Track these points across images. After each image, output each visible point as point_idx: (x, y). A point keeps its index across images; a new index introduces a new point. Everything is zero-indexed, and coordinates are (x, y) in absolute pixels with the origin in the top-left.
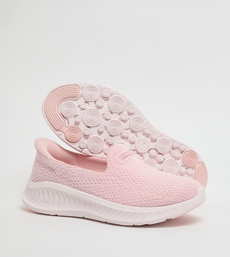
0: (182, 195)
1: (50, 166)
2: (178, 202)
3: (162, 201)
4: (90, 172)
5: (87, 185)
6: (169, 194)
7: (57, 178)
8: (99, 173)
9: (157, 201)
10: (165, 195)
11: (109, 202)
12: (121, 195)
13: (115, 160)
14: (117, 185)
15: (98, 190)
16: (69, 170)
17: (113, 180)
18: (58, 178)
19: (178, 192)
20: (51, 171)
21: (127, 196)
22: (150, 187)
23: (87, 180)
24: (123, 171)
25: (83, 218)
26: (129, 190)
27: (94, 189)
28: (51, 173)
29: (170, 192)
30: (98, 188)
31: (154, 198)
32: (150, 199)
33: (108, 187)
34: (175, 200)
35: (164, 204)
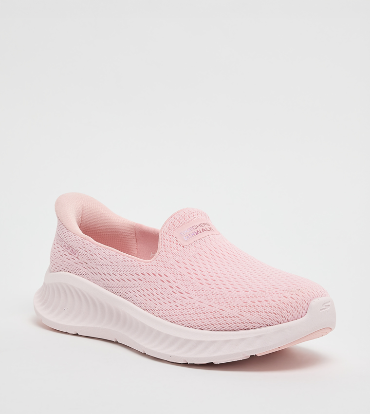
0: (277, 311)
1: (71, 244)
2: (267, 325)
3: (237, 320)
4: (127, 259)
5: (121, 283)
6: (253, 309)
7: (80, 266)
8: (142, 262)
9: (229, 320)
10: (245, 309)
11: (152, 316)
12: (171, 305)
13: (173, 239)
14: (166, 284)
15: (137, 293)
16: (97, 254)
17: (163, 275)
18: (81, 268)
19: (268, 305)
20: (72, 254)
21: (180, 307)
22: (221, 293)
23: (122, 273)
24: (184, 261)
25: (117, 343)
26: (185, 295)
27: (132, 291)
28: (72, 257)
29: (254, 304)
30: (138, 289)
31: (224, 314)
32: (217, 315)
33: (153, 289)
34: (261, 321)
35: (242, 326)
